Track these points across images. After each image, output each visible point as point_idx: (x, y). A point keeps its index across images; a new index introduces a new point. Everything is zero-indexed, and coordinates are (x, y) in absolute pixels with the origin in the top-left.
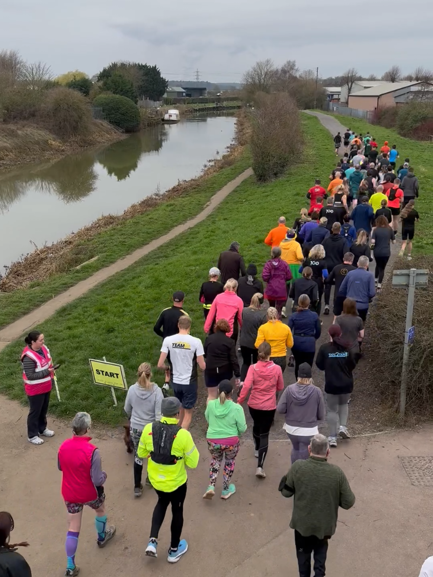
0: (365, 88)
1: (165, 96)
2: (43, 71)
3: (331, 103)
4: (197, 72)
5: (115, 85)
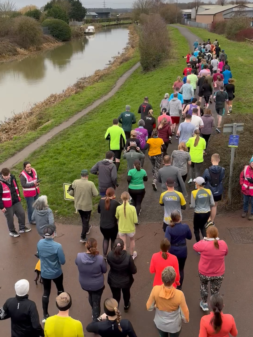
0: (206, 9)
1: (85, 18)
2: (11, 6)
3: (186, 20)
4: (104, 2)
5: (55, 13)
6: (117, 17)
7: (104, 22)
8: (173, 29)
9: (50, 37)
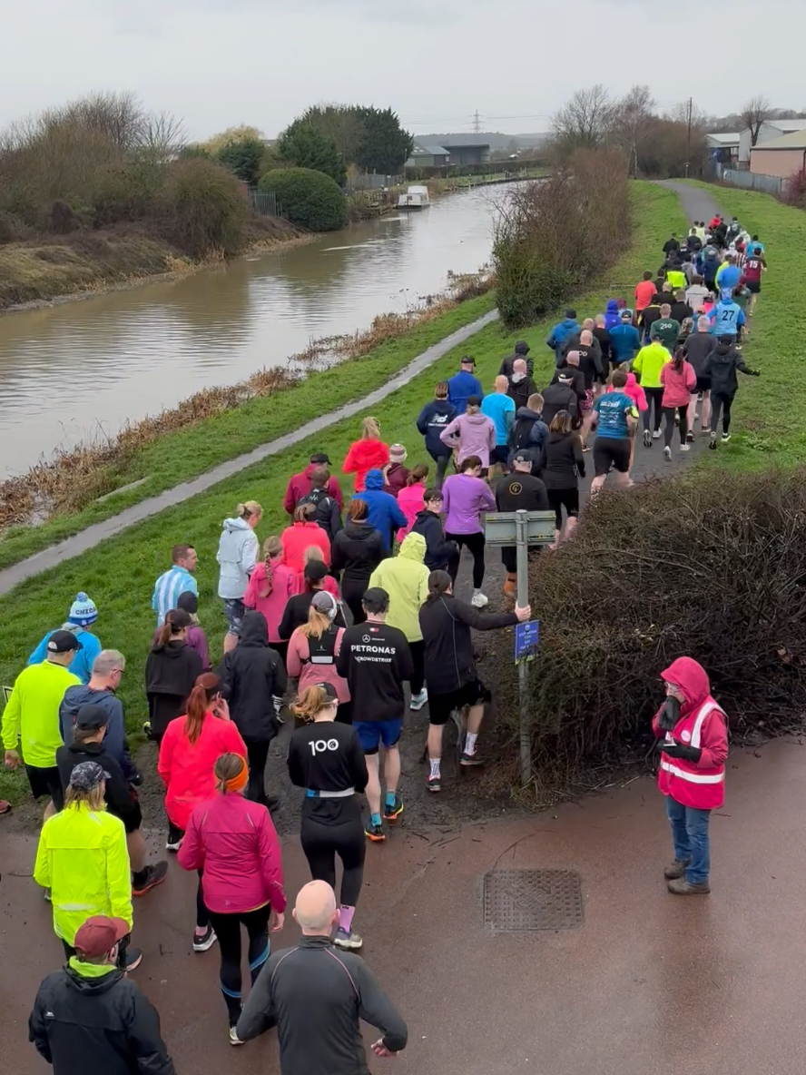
0: (785, 132)
1: (410, 163)
2: (170, 129)
3: (719, 165)
4: (476, 116)
5: (300, 149)
6: (511, 159)
7: (467, 175)
8: (664, 196)
9: (279, 222)
